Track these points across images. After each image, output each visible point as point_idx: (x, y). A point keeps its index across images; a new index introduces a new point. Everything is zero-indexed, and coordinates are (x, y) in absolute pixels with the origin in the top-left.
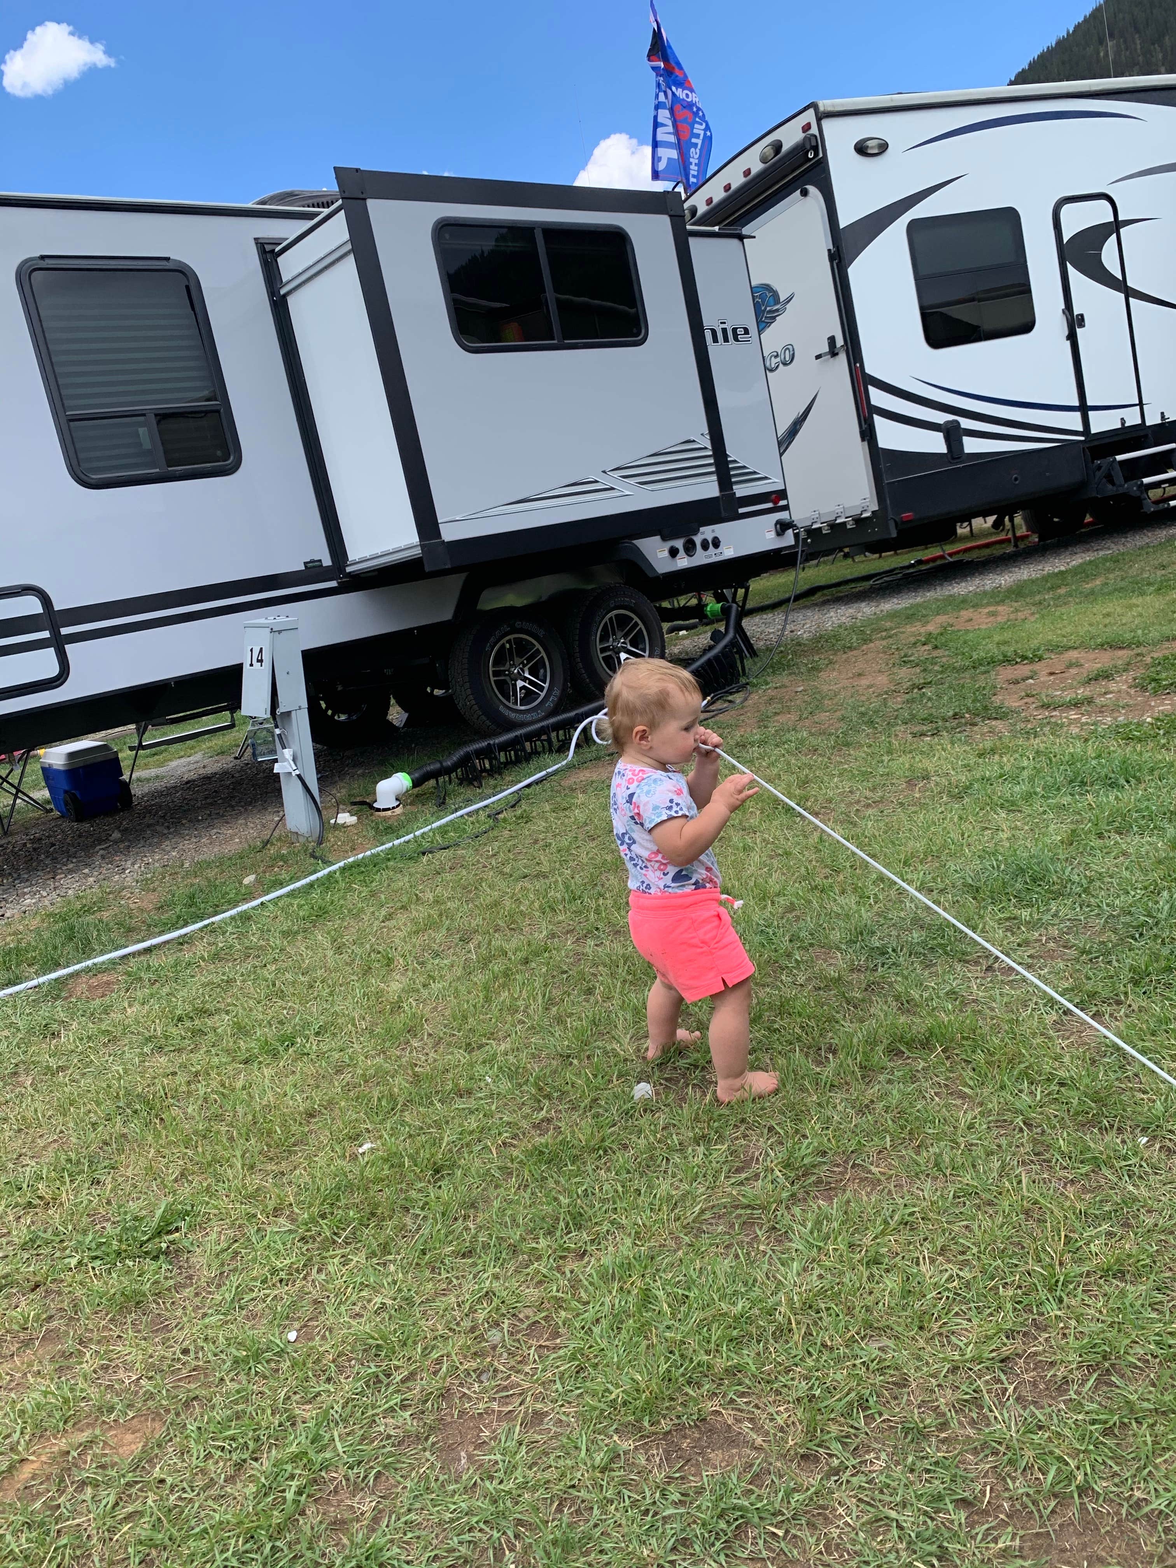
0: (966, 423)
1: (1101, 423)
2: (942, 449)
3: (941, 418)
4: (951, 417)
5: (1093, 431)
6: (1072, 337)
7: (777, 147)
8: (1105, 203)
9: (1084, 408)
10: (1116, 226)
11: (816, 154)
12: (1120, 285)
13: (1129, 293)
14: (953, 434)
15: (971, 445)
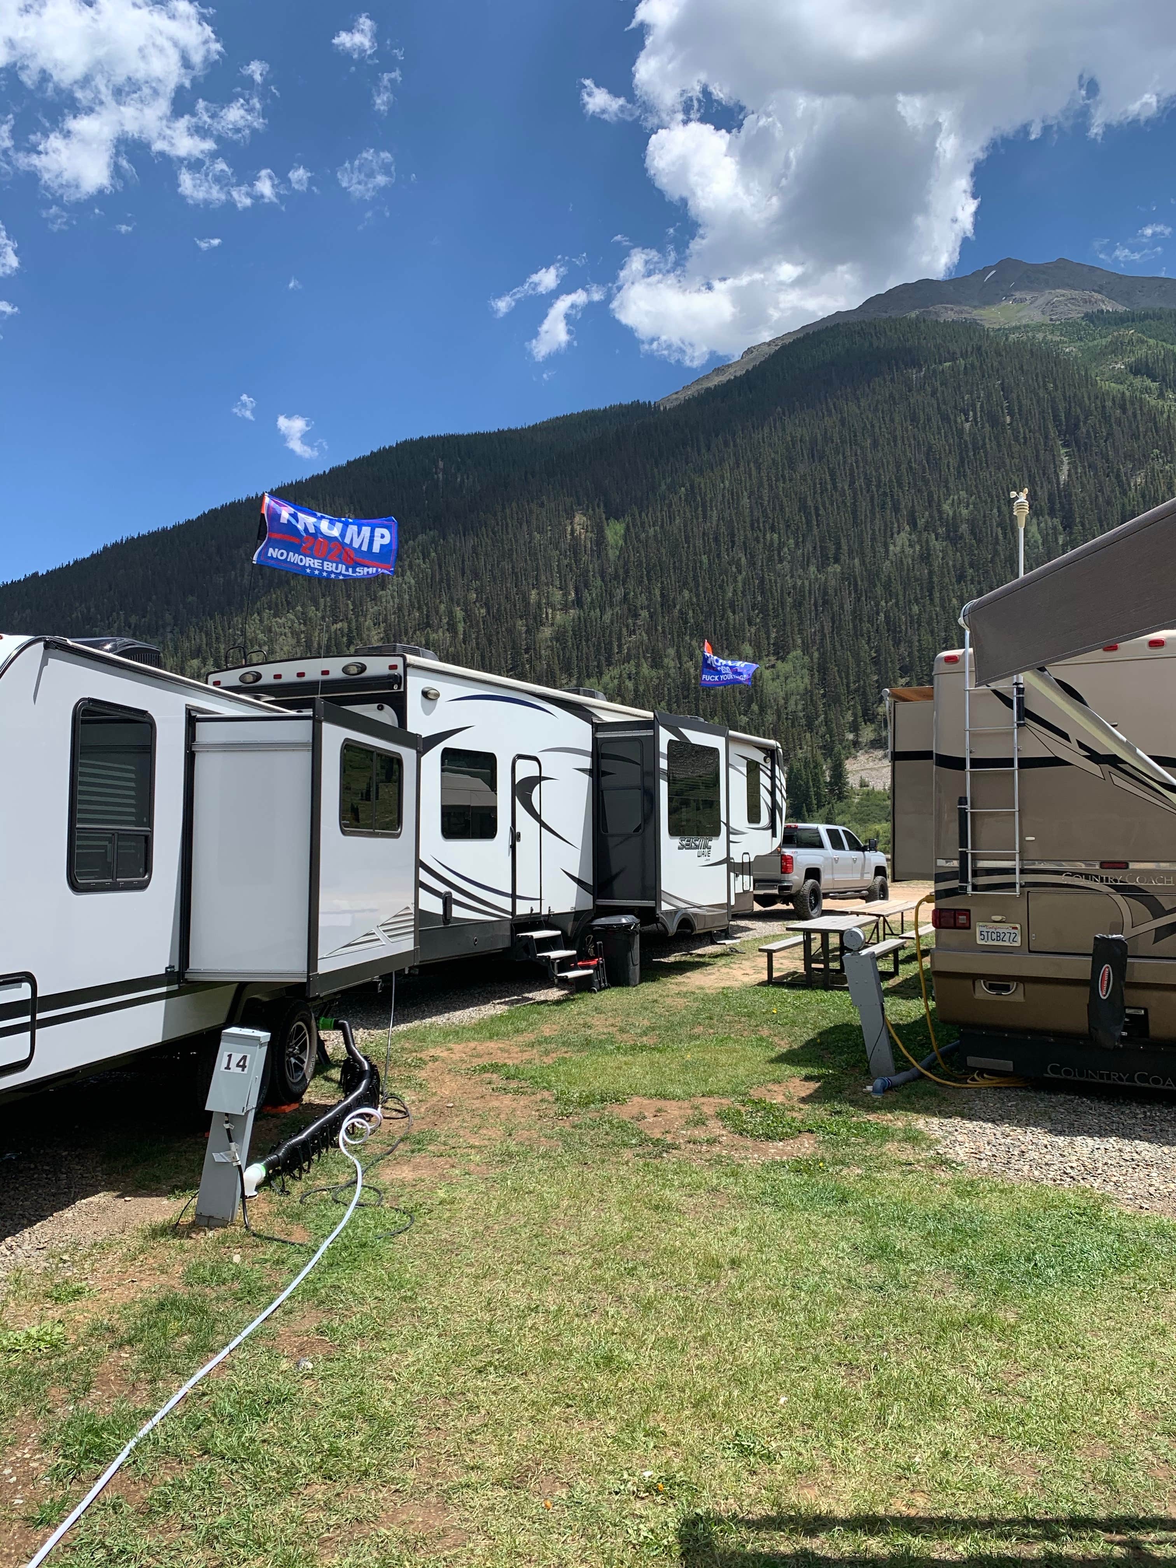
0: (456, 895)
1: (523, 909)
2: (440, 911)
3: (443, 888)
4: (448, 889)
5: (518, 913)
6: (513, 847)
7: (363, 668)
8: (535, 763)
9: (514, 896)
10: (539, 779)
11: (399, 688)
12: (537, 817)
13: (543, 824)
14: (448, 901)
15: (457, 912)
